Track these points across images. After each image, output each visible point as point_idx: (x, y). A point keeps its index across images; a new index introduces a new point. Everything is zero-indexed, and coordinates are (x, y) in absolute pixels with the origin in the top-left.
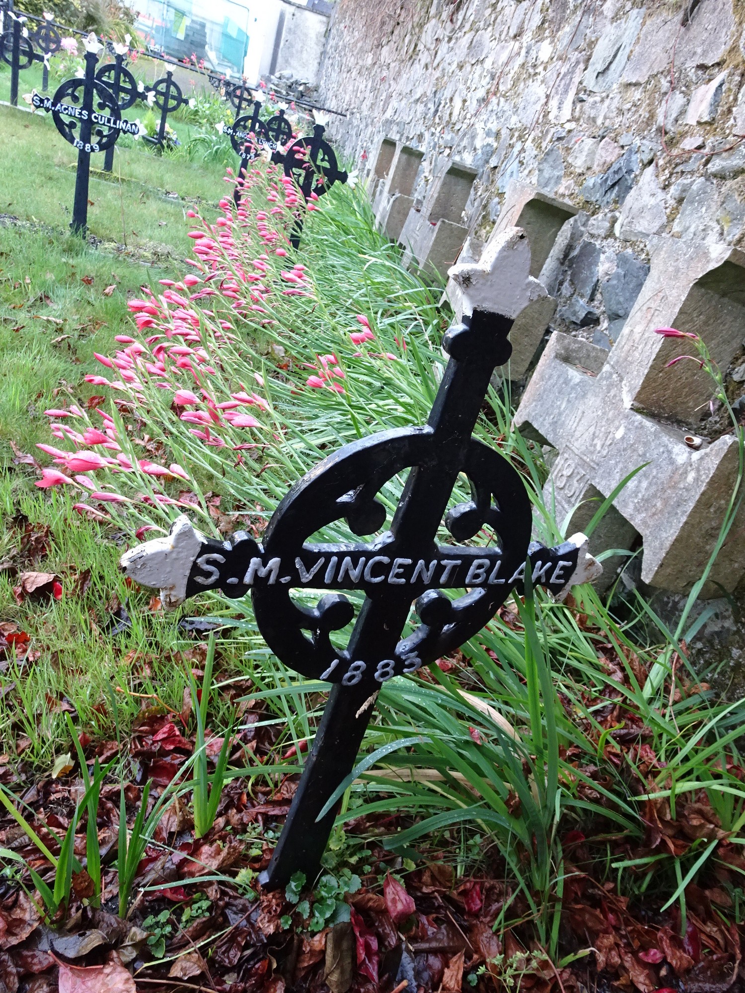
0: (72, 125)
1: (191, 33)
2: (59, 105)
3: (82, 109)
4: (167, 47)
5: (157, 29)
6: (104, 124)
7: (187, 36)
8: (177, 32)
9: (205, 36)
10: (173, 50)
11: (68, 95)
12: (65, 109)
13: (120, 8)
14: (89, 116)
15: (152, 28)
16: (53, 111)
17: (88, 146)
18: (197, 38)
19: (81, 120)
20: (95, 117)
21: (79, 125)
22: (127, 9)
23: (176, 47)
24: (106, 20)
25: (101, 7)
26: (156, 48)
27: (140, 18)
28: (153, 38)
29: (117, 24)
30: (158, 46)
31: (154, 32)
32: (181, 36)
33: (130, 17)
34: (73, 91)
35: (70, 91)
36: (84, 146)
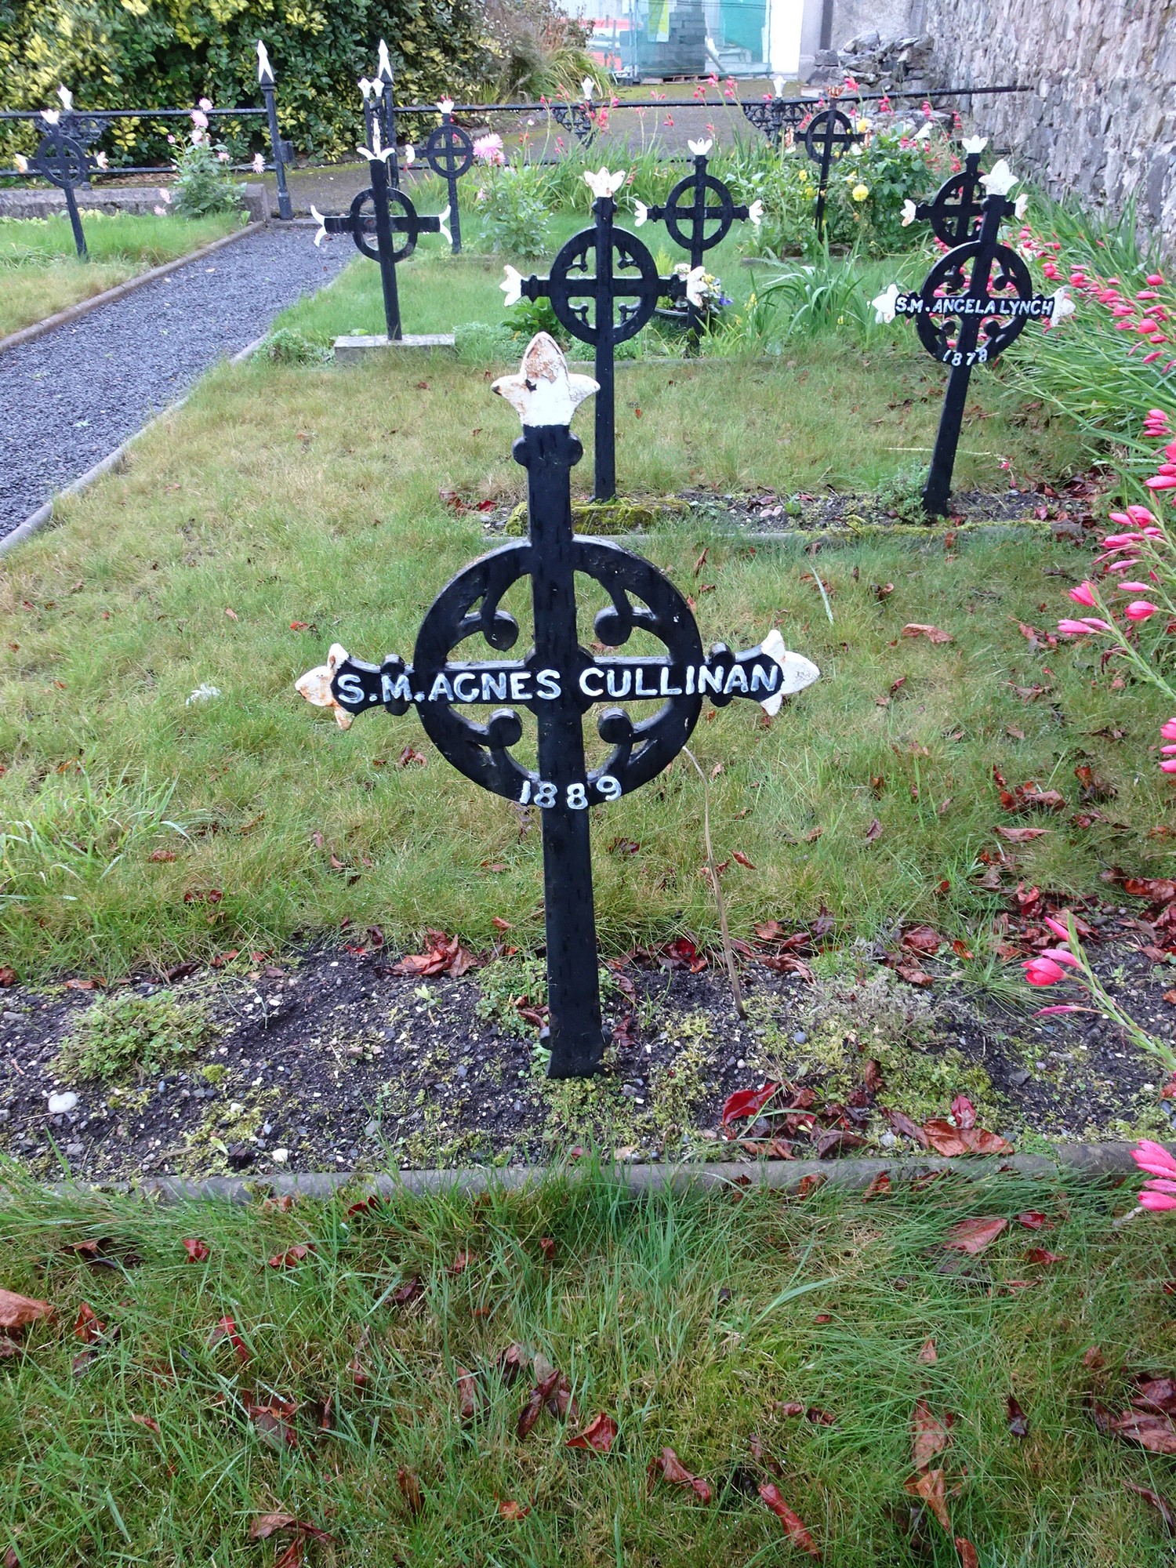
0: (506, 731)
1: (678, 25)
2: (441, 678)
3: (533, 665)
4: (644, 64)
5: (624, 39)
6: (632, 696)
7: (673, 30)
8: (655, 31)
9: (703, 21)
10: (654, 65)
11: (472, 627)
12: (467, 686)
13: (563, 27)
14: (568, 682)
15: (613, 39)
16: (423, 707)
17: (575, 792)
18: (690, 29)
19: (535, 705)
20: (593, 682)
21: (530, 724)
22: (573, 23)
23: (657, 59)
24: (544, 56)
25: (534, 37)
26: (626, 72)
27: (596, 31)
28: (619, 55)
29: (561, 58)
30: (627, 69)
31: (618, 45)
32: (663, 36)
33: (578, 34)
34: (489, 610)
35: (474, 614)
36: (561, 796)
